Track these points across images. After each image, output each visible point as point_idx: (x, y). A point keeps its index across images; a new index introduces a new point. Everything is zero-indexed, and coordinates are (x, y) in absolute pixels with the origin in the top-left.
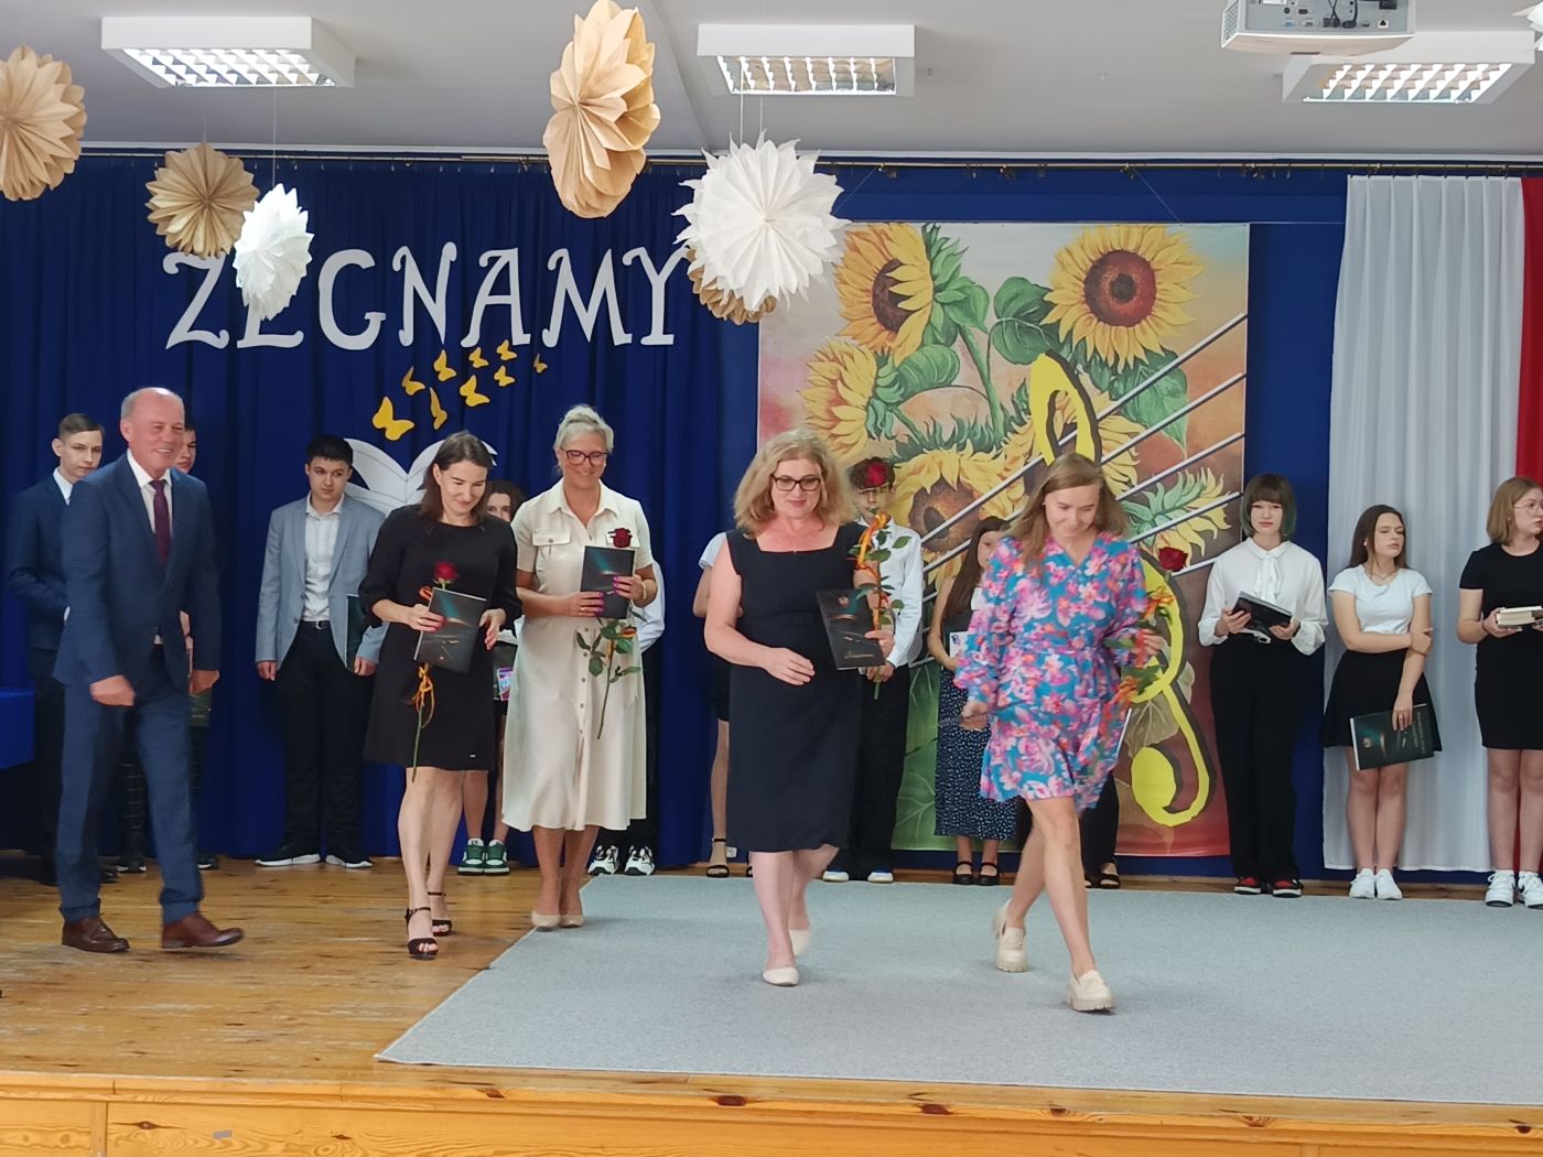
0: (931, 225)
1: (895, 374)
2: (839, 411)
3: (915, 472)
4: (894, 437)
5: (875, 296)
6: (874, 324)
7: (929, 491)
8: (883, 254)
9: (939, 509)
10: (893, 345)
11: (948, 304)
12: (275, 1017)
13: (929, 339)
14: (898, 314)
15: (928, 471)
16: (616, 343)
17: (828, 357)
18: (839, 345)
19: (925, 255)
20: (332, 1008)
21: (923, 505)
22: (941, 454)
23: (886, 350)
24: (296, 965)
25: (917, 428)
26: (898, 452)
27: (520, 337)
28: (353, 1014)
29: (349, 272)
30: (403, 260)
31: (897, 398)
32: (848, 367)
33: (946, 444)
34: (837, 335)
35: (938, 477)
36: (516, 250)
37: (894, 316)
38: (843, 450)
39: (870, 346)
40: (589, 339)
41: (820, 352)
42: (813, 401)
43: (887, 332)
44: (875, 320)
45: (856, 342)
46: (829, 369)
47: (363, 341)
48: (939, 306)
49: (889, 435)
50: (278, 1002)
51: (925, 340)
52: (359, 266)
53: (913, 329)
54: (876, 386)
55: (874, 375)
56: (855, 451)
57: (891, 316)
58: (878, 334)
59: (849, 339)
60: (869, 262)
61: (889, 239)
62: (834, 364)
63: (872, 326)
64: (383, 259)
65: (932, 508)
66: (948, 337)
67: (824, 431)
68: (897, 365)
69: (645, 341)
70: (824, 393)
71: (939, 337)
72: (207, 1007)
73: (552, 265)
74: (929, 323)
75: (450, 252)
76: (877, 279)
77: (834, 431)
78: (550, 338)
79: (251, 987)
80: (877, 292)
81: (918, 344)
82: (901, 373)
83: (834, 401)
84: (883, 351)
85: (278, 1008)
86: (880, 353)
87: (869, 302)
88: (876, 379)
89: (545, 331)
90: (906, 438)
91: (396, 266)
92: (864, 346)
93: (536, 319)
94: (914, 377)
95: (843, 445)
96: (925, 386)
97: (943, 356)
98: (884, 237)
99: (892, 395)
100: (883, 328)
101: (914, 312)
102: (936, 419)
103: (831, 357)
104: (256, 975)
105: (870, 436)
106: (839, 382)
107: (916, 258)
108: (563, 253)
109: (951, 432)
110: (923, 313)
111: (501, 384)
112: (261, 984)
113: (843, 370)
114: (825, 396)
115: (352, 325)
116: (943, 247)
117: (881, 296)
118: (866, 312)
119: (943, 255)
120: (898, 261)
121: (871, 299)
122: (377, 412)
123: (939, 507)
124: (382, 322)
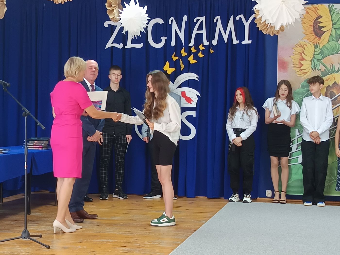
0: (331, 5)
1: (320, 51)
2: (302, 62)
3: (327, 80)
4: (320, 70)
5: (314, 27)
6: (314, 35)
7: (331, 86)
8: (316, 14)
9: (334, 92)
10: (320, 42)
11: (337, 29)
12: (135, 245)
13: (331, 40)
14: (321, 32)
15: (331, 80)
16: (234, 44)
17: (299, 46)
18: (302, 42)
19: (329, 14)
20: (152, 242)
21: (329, 90)
22: (335, 75)
23: (317, 43)
24: (142, 228)
25: (327, 67)
26: (321, 74)
27: (206, 43)
28: (159, 244)
29: (157, 25)
30: (172, 21)
31: (321, 58)
32: (305, 49)
33: (336, 71)
34: (302, 39)
35: (334, 81)
36: (205, 16)
37: (320, 33)
38: (304, 74)
39: (312, 42)
40: (226, 43)
41: (296, 44)
42: (295, 59)
43: (318, 38)
44: (314, 34)
45: (308, 41)
46: (299, 49)
47: (160, 45)
48: (334, 29)
49: (319, 69)
50: (136, 239)
51: (330, 40)
52: (159, 23)
53: (326, 37)
54: (314, 54)
55: (314, 51)
56: (308, 74)
57: (319, 33)
58: (315, 38)
59: (306, 40)
60: (311, 16)
61: (318, 9)
62: (301, 48)
63: (313, 36)
64: (166, 21)
65: (332, 91)
66: (337, 39)
67: (298, 68)
68: (321, 48)
69: (243, 43)
70: (298, 57)
71: (334, 39)
72: (116, 241)
73: (215, 21)
74: (331, 34)
75: (185, 18)
76: (314, 22)
77: (301, 68)
78: (215, 43)
79: (129, 235)
80: (315, 26)
81: (327, 41)
82: (322, 50)
83: (301, 59)
84: (316, 44)
85: (136, 241)
86: (315, 45)
87: (312, 29)
88: (314, 52)
89: (213, 41)
90: (324, 70)
91: (170, 23)
92: (310, 42)
93: (210, 38)
94: (326, 52)
95: (304, 73)
96: (330, 54)
97: (336, 45)
98: (317, 9)
99: (319, 57)
100: (316, 36)
101: (326, 31)
102: (333, 64)
103: (300, 46)
104: (130, 231)
105: (312, 69)
106: (303, 53)
107: (327, 15)
108: (219, 17)
109: (338, 68)
110: (329, 31)
111: (200, 57)
112: (132, 234)
113: (304, 49)
114: (298, 58)
115: (157, 41)
116: (335, 12)
117: (316, 27)
118: (311, 32)
119: (335, 14)
120: (321, 16)
121: (312, 28)
122: (165, 66)
123: (334, 91)
124: (166, 39)
